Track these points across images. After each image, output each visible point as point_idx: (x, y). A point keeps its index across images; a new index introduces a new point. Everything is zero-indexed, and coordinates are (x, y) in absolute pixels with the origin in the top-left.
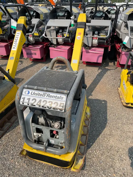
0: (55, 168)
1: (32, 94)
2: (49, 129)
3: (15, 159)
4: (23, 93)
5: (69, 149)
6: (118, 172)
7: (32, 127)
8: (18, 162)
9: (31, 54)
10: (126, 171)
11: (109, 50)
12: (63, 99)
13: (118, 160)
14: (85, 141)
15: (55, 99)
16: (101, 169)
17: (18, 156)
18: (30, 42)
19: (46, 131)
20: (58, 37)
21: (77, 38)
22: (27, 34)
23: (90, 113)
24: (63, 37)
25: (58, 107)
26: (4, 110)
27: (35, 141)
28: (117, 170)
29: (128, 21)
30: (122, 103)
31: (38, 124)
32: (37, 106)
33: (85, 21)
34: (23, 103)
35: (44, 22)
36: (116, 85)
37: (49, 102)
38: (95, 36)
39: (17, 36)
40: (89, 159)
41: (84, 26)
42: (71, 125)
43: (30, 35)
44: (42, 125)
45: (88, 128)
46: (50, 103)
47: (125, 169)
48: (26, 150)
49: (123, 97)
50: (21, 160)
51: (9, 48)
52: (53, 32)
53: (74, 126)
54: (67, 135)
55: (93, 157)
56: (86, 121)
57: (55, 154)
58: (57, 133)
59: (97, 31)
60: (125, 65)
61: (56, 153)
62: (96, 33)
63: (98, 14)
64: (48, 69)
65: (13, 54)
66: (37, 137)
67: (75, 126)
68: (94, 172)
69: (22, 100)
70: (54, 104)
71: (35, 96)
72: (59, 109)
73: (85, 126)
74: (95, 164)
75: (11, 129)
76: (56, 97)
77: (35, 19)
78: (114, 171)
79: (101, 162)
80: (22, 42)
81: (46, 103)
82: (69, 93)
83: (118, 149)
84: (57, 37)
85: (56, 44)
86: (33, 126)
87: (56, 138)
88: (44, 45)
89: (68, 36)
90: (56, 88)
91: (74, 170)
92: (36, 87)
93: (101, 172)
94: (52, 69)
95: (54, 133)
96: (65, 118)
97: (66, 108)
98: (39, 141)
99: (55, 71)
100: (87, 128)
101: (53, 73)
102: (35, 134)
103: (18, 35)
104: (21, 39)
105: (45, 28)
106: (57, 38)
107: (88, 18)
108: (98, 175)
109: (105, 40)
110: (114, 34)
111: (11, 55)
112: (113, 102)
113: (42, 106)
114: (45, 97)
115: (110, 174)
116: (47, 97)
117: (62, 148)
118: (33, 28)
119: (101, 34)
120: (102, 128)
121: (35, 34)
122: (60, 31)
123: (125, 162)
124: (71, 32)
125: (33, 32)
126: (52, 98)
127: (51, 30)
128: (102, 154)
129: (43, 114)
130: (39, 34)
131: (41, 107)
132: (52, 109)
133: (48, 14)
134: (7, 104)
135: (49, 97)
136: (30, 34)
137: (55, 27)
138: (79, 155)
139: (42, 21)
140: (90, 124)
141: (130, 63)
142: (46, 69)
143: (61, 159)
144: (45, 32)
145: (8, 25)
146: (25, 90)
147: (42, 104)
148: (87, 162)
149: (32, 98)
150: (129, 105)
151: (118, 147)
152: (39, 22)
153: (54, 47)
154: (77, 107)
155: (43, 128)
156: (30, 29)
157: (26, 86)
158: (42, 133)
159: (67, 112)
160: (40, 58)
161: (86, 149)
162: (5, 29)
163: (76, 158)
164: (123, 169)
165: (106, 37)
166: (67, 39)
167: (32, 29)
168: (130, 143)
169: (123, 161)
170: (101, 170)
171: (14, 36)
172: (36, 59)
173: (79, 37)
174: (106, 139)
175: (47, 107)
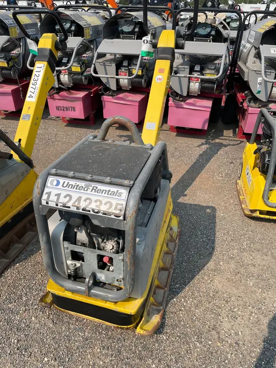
0: (107, 328)
1: (65, 185)
2: (96, 252)
3: (31, 312)
4: (48, 184)
5: (132, 291)
6: (227, 339)
7: (64, 248)
8: (36, 317)
9: (65, 109)
10: (241, 338)
11: (223, 104)
12: (121, 195)
13: (228, 316)
14: (166, 281)
15: (106, 195)
16: (194, 333)
17: (37, 306)
18: (63, 86)
19: (91, 257)
20: (120, 75)
21: (156, 80)
22: (57, 68)
23: (179, 227)
24: (129, 76)
25: (112, 210)
26: (10, 219)
27: (70, 276)
28: (225, 335)
29: (261, 46)
30: (243, 209)
31: (76, 244)
32: (73, 209)
33: (172, 45)
34: (47, 203)
35: (93, 45)
36: (233, 175)
37: (96, 201)
38: (196, 75)
39: (37, 74)
40: (172, 313)
41: (170, 56)
42: (137, 246)
43: (63, 70)
44: (83, 245)
45: (173, 256)
46: (98, 203)
47: (240, 333)
48: (52, 293)
49: (244, 198)
50: (41, 313)
51: (21, 95)
52: (110, 64)
53: (143, 247)
54: (128, 264)
55: (180, 310)
56: (169, 244)
57: (106, 300)
58: (111, 260)
59: (198, 64)
60: (251, 134)
61: (108, 297)
62: (197, 68)
63: (201, 31)
64: (96, 140)
65: (29, 108)
66: (72, 268)
67: (145, 247)
68: (179, 337)
69: (45, 197)
70: (106, 204)
71: (69, 189)
72: (113, 213)
73: (167, 253)
74: (182, 323)
75: (23, 255)
76: (108, 193)
77: (73, 37)
78: (219, 338)
79: (194, 319)
80: (46, 84)
81: (90, 203)
82: (133, 184)
83: (228, 297)
84: (117, 75)
85: (116, 90)
86: (66, 248)
87: (108, 270)
88: (92, 91)
89: (140, 73)
90: (109, 176)
91: (142, 332)
92: (71, 174)
93: (194, 337)
94: (103, 139)
95: (105, 260)
96: (124, 231)
97: (127, 213)
98: (76, 276)
99: (108, 145)
100: (171, 256)
101: (106, 149)
102: (69, 262)
103: (40, 69)
104: (46, 78)
105: (94, 56)
106: (117, 77)
107: (179, 40)
108: (187, 343)
109: (214, 83)
110: (235, 70)
111: (24, 111)
112: (226, 207)
113: (82, 208)
114: (89, 192)
115: (210, 343)
116: (92, 191)
117: (119, 289)
118: (69, 56)
119: (207, 72)
120: (200, 258)
121: (74, 69)
122: (124, 63)
123: (241, 320)
124: (147, 65)
125: (69, 65)
126: (102, 193)
127: (105, 61)
128: (197, 304)
129: (85, 225)
130: (81, 69)
131: (81, 211)
132: (100, 214)
133: (101, 29)
134: (17, 208)
135: (95, 192)
136: (63, 68)
137: (115, 55)
138: (152, 306)
139: (89, 41)
140: (176, 249)
141: (260, 132)
142: (93, 139)
143: (118, 310)
144: (94, 64)
145: (19, 49)
146: (50, 179)
147: (83, 205)
148: (168, 318)
149: (63, 194)
150: (254, 215)
151: (229, 293)
152: (81, 44)
153: (112, 95)
154: (149, 213)
155: (84, 251)
156: (64, 59)
157: (54, 171)
158: (83, 261)
159: (128, 219)
160: (83, 118)
161: (166, 296)
162: (13, 58)
163: (146, 310)
164: (237, 334)
165: (216, 77)
166: (137, 80)
167: (67, 59)
168: (253, 286)
169: (237, 318)
170: (193, 335)
171: (32, 71)
172: (75, 119)
173: (161, 77)
174: (206, 278)
175: (91, 211)
